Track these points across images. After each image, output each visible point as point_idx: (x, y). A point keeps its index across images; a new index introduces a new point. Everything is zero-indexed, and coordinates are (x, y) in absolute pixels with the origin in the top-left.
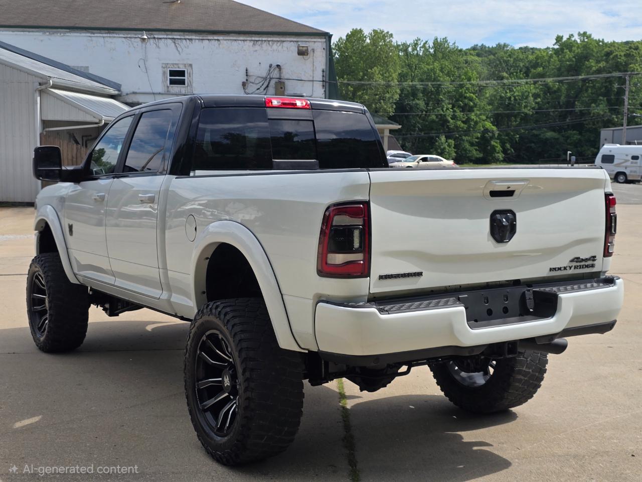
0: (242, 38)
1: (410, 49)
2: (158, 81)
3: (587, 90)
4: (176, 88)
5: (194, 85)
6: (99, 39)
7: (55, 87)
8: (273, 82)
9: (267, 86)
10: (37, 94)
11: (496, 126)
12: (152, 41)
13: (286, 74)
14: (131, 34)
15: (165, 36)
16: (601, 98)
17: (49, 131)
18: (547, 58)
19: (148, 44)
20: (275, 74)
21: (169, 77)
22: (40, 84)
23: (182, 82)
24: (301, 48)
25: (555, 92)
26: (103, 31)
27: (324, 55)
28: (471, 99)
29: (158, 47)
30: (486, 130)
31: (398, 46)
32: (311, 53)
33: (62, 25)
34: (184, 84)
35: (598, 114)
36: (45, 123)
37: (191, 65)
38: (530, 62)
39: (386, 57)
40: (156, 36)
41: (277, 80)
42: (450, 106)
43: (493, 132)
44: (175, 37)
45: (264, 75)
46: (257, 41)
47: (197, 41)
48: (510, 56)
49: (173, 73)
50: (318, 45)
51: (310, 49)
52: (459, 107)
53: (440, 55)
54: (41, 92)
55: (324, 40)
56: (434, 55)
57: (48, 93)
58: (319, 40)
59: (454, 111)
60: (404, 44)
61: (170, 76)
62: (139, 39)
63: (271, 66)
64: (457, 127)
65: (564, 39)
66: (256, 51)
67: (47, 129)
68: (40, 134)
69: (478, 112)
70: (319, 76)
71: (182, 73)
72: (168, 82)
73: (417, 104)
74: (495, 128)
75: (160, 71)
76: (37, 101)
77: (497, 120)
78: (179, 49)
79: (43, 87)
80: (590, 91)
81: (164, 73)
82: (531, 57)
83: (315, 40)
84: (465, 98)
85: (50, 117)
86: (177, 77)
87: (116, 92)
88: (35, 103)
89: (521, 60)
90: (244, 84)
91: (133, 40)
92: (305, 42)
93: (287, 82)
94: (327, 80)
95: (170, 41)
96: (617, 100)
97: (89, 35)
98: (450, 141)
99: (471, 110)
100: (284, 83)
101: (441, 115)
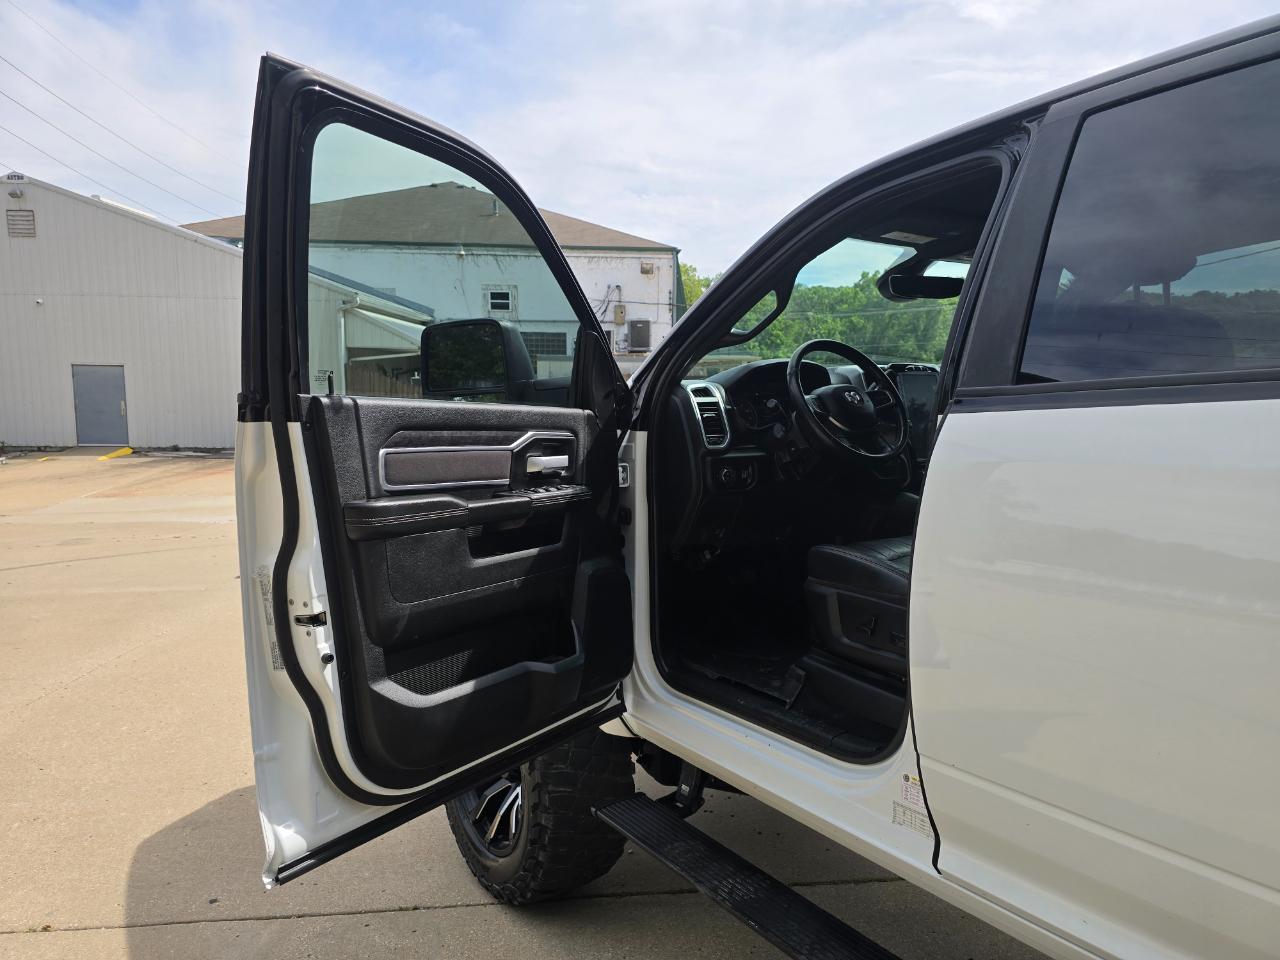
0: (575, 255)
2: (478, 305)
3: (892, 327)
4: (499, 312)
5: (519, 309)
6: (407, 256)
7: (362, 307)
8: (612, 305)
9: (605, 311)
10: (341, 314)
12: (470, 258)
13: (626, 297)
14: (446, 250)
15: (485, 253)
16: (909, 334)
17: (356, 362)
18: (851, 295)
19: (465, 261)
20: (615, 296)
21: (490, 301)
22: (344, 303)
23: (506, 306)
24: (645, 266)
25: (861, 329)
26: (412, 247)
27: (672, 273)
28: (778, 336)
29: (478, 266)
31: (699, 281)
32: (656, 271)
33: (363, 239)
34: (508, 308)
35: (907, 351)
36: (352, 352)
37: (515, 287)
38: (836, 298)
40: (475, 252)
41: (617, 303)
42: (757, 344)
44: (497, 253)
45: (602, 298)
46: (593, 257)
47: (523, 258)
48: (815, 293)
49: (494, 296)
50: (663, 262)
51: (655, 266)
52: (766, 344)
54: (345, 312)
55: (671, 256)
57: (355, 315)
58: (666, 256)
59: (761, 349)
60: (707, 279)
61: (492, 299)
62: (454, 257)
63: (609, 287)
65: (870, 275)
66: (592, 269)
67: (354, 359)
68: (345, 365)
70: (665, 298)
71: (505, 296)
72: (490, 305)
75: (481, 293)
76: (340, 323)
78: (502, 267)
79: (348, 306)
80: (896, 328)
81: (485, 295)
82: (836, 294)
83: (660, 256)
84: (772, 335)
85: (359, 343)
86: (500, 300)
87: (430, 318)
88: (338, 325)
89: (826, 297)
91: (448, 256)
92: (649, 259)
93: (627, 305)
94: (675, 303)
95: (491, 258)
96: (925, 336)
97: (396, 251)
100: (624, 307)
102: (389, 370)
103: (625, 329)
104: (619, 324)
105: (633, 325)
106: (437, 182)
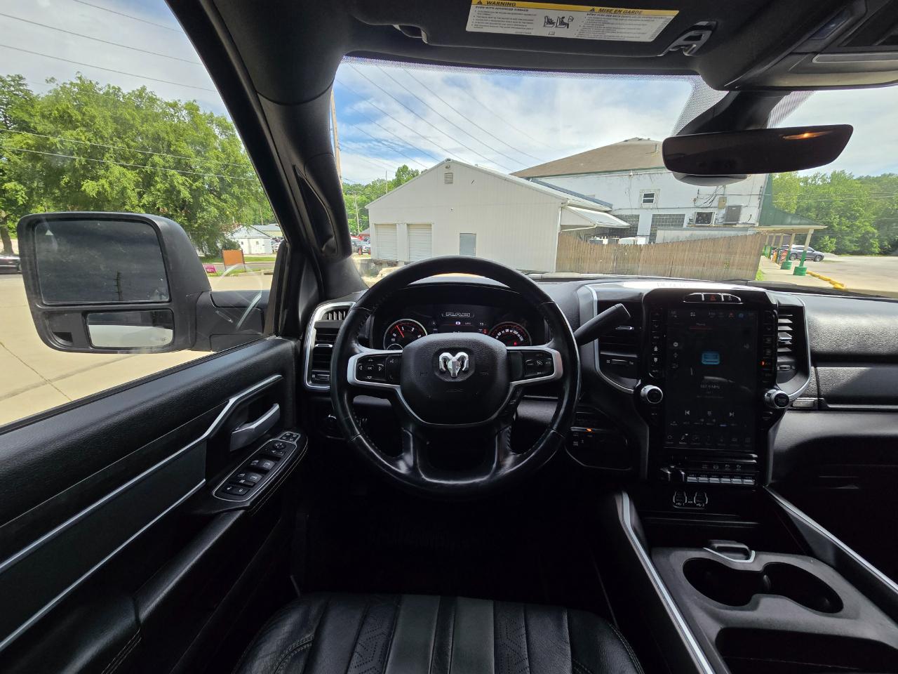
1: (810, 181)
2: (637, 200)
4: (647, 205)
5: (659, 202)
6: (602, 178)
7: (570, 205)
8: (718, 197)
9: (712, 201)
10: (560, 209)
11: (878, 229)
12: (635, 176)
13: (728, 192)
14: (624, 173)
15: (644, 173)
19: (633, 178)
20: (720, 192)
21: (643, 198)
23: (652, 201)
26: (606, 173)
28: (858, 211)
29: (639, 179)
30: (868, 233)
36: (563, 227)
37: (659, 190)
39: (790, 186)
40: (638, 173)
41: (722, 196)
43: (873, 234)
44: (651, 173)
45: (711, 193)
49: (646, 196)
52: (846, 216)
53: (836, 183)
54: (562, 208)
56: (831, 184)
57: (566, 209)
59: (841, 220)
62: (626, 176)
63: (717, 186)
64: (841, 230)
67: (564, 230)
68: (559, 233)
69: (863, 220)
70: (756, 191)
71: (652, 195)
72: (642, 201)
73: (809, 215)
74: (876, 231)
75: (638, 194)
76: (559, 213)
77: (879, 225)
78: (653, 180)
79: (563, 205)
81: (641, 195)
84: (853, 210)
85: (566, 223)
86: (649, 198)
87: (609, 209)
88: (558, 215)
90: (695, 200)
93: (728, 197)
94: (762, 194)
95: (647, 176)
97: (598, 176)
98: (832, 239)
99: (856, 218)
100: (726, 198)
101: (828, 222)
102: (583, 237)
103: (724, 211)
104: (719, 208)
105: (730, 208)
106: (627, 139)
